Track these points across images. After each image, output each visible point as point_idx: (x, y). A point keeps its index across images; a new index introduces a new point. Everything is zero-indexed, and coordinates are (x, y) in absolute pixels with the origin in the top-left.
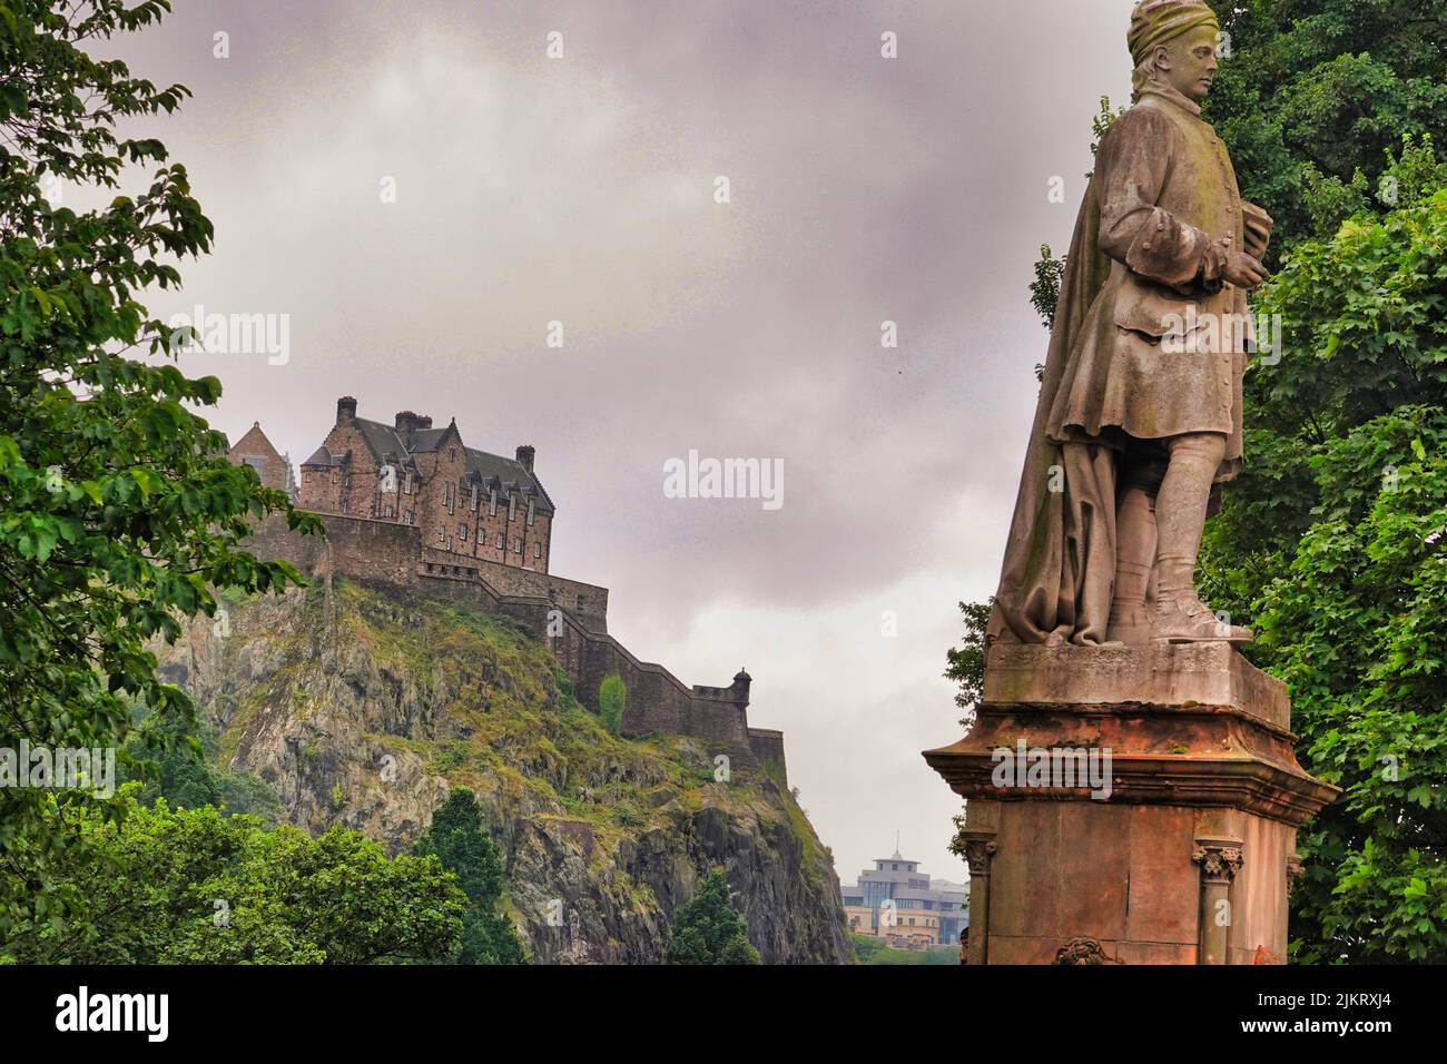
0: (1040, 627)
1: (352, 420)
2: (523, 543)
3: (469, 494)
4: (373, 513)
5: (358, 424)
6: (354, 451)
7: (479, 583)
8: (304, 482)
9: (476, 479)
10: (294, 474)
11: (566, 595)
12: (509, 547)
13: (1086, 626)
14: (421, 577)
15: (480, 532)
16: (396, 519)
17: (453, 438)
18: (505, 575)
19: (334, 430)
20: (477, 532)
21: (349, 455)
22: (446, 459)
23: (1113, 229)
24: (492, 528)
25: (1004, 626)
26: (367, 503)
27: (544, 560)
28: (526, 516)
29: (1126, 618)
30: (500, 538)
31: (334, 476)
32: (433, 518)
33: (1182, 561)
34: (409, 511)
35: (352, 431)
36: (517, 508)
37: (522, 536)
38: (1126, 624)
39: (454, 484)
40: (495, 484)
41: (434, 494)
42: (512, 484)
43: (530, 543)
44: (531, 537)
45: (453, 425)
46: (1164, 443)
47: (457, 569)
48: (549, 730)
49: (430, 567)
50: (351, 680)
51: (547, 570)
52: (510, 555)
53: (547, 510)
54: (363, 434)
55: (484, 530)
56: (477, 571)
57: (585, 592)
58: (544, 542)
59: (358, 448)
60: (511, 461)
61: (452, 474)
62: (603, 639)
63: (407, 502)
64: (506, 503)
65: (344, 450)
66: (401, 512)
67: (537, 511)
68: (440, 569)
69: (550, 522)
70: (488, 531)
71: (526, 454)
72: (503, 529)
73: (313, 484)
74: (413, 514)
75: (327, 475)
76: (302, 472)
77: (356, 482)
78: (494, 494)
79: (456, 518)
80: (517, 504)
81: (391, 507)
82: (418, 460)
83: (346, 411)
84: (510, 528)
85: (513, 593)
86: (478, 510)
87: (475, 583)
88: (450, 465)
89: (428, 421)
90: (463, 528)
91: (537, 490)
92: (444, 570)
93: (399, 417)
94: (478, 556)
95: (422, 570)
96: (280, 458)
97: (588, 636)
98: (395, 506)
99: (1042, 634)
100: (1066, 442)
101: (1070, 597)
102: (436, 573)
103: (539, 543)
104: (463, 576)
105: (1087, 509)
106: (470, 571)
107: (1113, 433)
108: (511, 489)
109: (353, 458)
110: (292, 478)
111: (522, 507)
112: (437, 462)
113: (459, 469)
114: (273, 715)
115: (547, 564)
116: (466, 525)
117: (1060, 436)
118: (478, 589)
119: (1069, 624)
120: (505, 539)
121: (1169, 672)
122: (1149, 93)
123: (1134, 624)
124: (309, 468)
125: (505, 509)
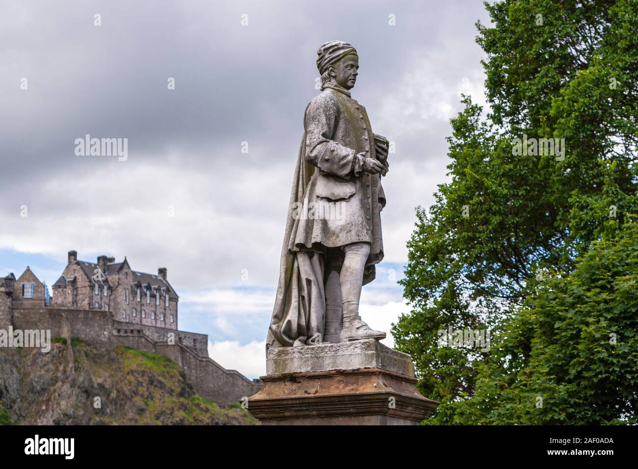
0: (290, 338)
1: (75, 261)
2: (165, 315)
3: (136, 294)
4: (89, 306)
5: (78, 263)
6: (78, 277)
7: (144, 336)
8: (54, 293)
9: (139, 286)
10: (49, 290)
11: (187, 339)
12: (158, 318)
13: (312, 336)
14: (115, 336)
15: (143, 312)
16: (101, 308)
17: (126, 267)
18: (156, 332)
19: (67, 267)
20: (141, 312)
21: (75, 278)
22: (123, 277)
23: (311, 152)
24: (148, 309)
25: (274, 339)
26: (86, 301)
27: (175, 323)
28: (165, 302)
29: (332, 331)
30: (153, 314)
31: (69, 290)
32: (119, 306)
33: (352, 303)
34: (107, 304)
35: (75, 267)
36: (160, 298)
37: (163, 312)
38: (332, 334)
39: (128, 289)
40: (149, 288)
41: (118, 295)
42: (156, 287)
43: (168, 315)
44: (168, 312)
45: (125, 260)
46: (342, 248)
47: (132, 331)
48: (183, 407)
49: (119, 331)
50: (84, 390)
51: (177, 328)
52: (159, 322)
53: (174, 299)
54: (82, 268)
55: (144, 310)
56: (142, 330)
57: (197, 337)
58: (175, 314)
59: (80, 275)
60: (155, 276)
61: (127, 284)
62: (207, 359)
63: (106, 300)
64: (154, 296)
65: (73, 276)
66: (103, 305)
67: (170, 299)
68: (124, 331)
69: (177, 304)
70: (147, 311)
71: (163, 271)
72: (153, 309)
73: (59, 294)
74: (109, 306)
75: (65, 289)
76: (53, 289)
77: (80, 292)
78: (148, 293)
79: (130, 306)
80: (160, 296)
81: (98, 303)
82: (110, 278)
83: (72, 257)
84: (158, 308)
85: (161, 340)
86: (141, 301)
87: (141, 337)
88: (126, 280)
89: (112, 260)
90: (134, 310)
91: (169, 290)
92: (126, 332)
93: (99, 259)
94: (143, 323)
95: (115, 332)
96: (41, 283)
97: (199, 358)
98: (100, 302)
99: (291, 341)
100: (298, 252)
101: (303, 323)
102: (122, 334)
103: (173, 315)
104: (136, 334)
105: (309, 282)
106: (139, 331)
107: (317, 246)
108: (156, 289)
109: (77, 280)
110: (48, 292)
111: (163, 298)
112: (119, 279)
113: (131, 281)
114: (47, 410)
115: (177, 325)
116: (136, 309)
117: (295, 249)
118: (143, 340)
119: (303, 335)
120: (155, 314)
122: (327, 87)
123: (336, 334)
124: (56, 287)
125: (154, 299)
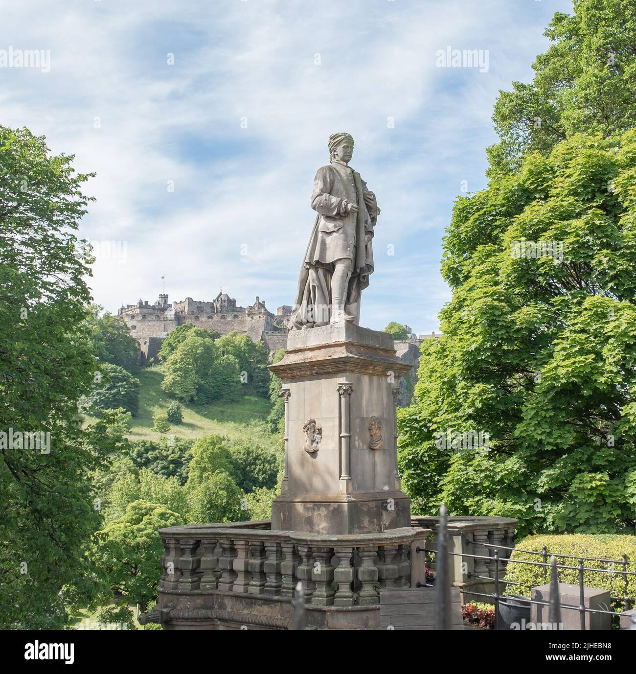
0: (302, 324)
25: (292, 325)
100: (309, 268)
105: (314, 287)
121: (331, 333)
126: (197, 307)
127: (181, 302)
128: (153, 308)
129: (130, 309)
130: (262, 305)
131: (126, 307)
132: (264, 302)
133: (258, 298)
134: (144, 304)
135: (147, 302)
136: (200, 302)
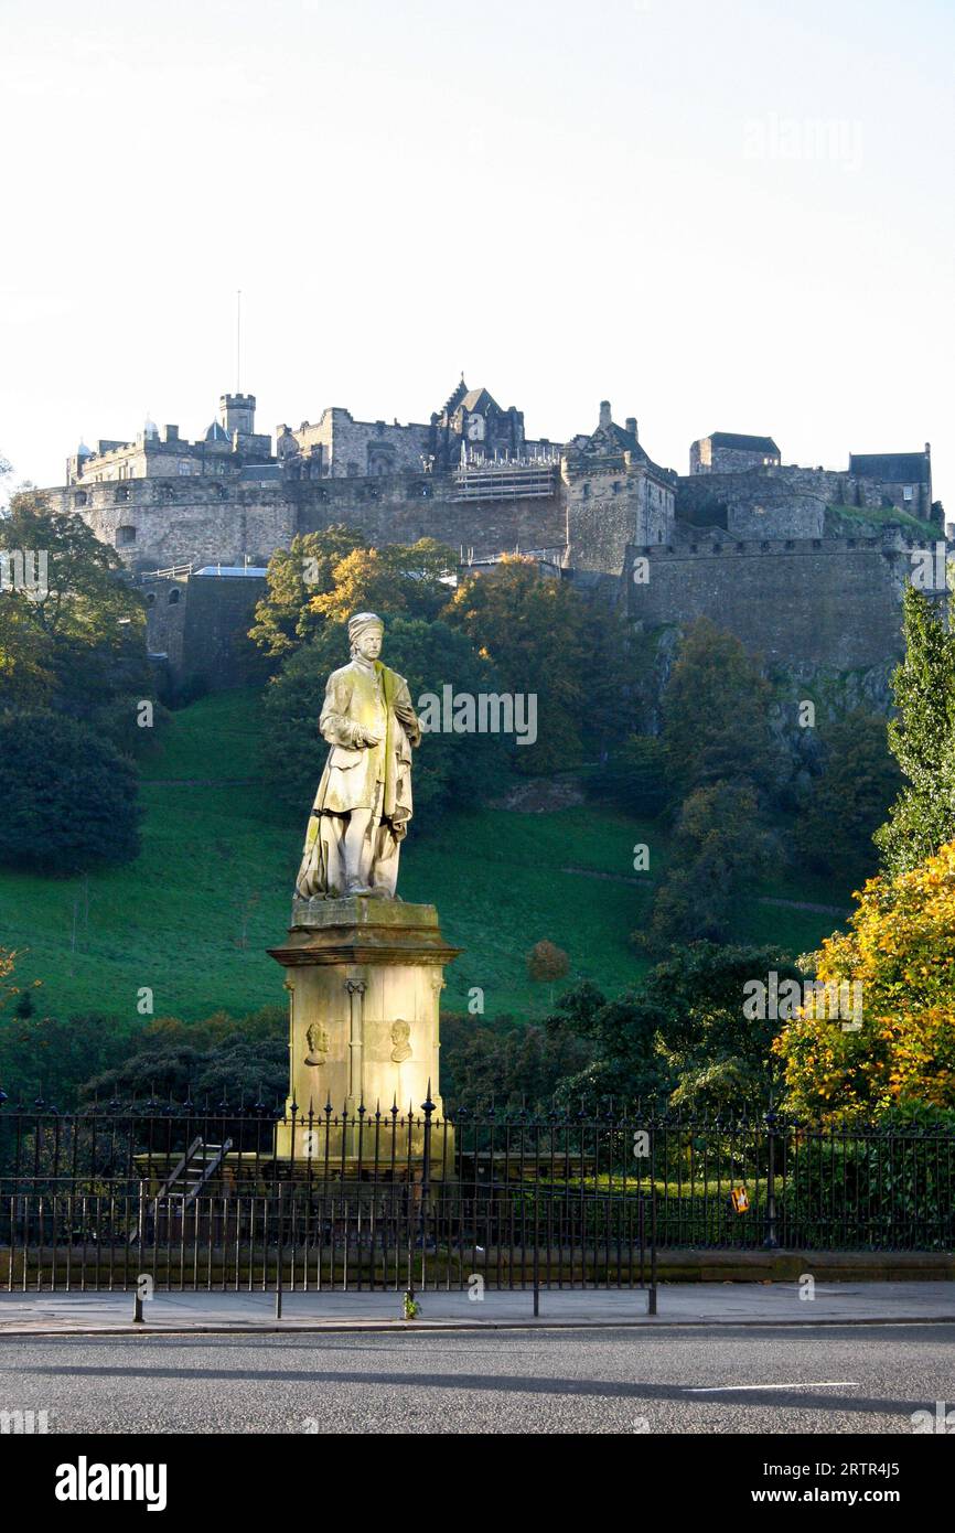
13: (328, 892)
105: (326, 843)
122: (353, 660)
126: (370, 446)
127: (305, 425)
128: (199, 451)
129: (109, 454)
130: (626, 437)
131: (95, 448)
132: (632, 422)
133: (605, 405)
134: (163, 437)
135: (172, 430)
136: (381, 425)
